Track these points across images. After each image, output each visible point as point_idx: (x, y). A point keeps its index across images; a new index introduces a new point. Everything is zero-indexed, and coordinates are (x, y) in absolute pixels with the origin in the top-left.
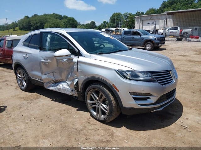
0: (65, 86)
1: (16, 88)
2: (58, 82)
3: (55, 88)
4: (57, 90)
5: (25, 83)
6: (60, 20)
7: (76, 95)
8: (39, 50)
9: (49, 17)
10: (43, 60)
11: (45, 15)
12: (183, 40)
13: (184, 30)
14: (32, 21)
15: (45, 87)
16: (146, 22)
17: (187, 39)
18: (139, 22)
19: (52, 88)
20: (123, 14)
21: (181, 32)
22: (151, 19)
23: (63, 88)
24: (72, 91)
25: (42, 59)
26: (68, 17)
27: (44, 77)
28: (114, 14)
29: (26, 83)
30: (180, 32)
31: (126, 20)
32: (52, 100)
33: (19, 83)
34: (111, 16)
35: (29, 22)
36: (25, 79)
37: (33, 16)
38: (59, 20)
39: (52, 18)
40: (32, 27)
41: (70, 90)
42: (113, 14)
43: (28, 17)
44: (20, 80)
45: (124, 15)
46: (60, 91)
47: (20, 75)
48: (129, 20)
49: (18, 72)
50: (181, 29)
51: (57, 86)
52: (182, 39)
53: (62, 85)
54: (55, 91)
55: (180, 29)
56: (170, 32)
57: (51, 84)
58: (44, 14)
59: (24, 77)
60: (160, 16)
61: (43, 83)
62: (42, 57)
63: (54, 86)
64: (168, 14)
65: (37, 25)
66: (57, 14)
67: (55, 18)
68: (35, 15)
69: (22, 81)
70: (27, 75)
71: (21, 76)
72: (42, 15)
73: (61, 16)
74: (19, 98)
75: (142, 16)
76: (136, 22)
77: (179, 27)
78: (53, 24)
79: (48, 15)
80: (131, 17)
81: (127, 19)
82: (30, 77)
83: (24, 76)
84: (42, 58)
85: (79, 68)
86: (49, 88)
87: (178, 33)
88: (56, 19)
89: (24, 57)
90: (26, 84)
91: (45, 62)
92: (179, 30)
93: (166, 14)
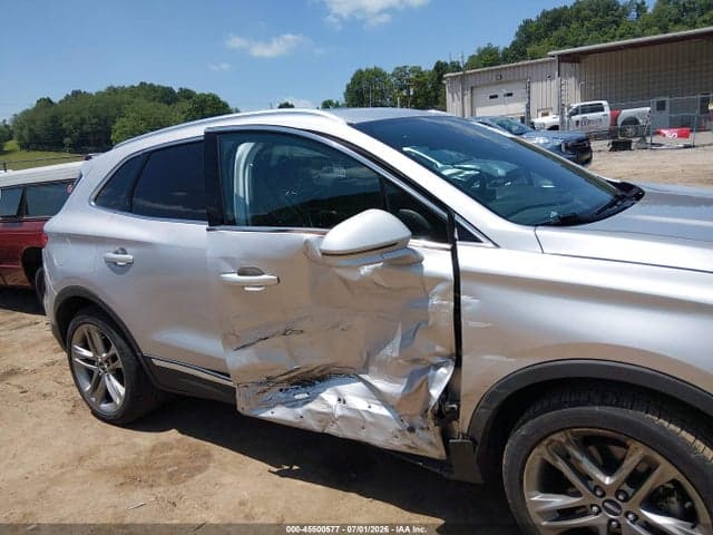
0: (360, 404)
1: (69, 407)
2: (311, 381)
3: (299, 411)
4: (315, 426)
5: (117, 388)
6: (169, 103)
7: (437, 452)
8: (207, 226)
9: (126, 98)
10: (235, 277)
11: (113, 91)
12: (633, 144)
13: (623, 111)
14: (66, 114)
15: (244, 406)
16: (483, 94)
17: (648, 140)
18: (460, 94)
19: (279, 414)
20: (390, 72)
21: (614, 119)
22: (500, 81)
23: (347, 413)
24: (411, 430)
25: (228, 267)
26: (194, 93)
27: (236, 360)
28: (360, 72)
29: (122, 384)
30: (612, 119)
31: (404, 93)
32: (276, 470)
33: (88, 387)
34: (349, 81)
35: (55, 119)
36: (121, 366)
37: (67, 97)
38: (166, 106)
39: (136, 100)
40: (67, 136)
41: (394, 426)
42: (356, 75)
43: (51, 102)
44: (90, 373)
45: (393, 75)
46: (332, 430)
47: (87, 347)
48: (415, 92)
49: (77, 337)
50: (615, 109)
51: (306, 401)
52: (631, 142)
53: (338, 393)
54: (303, 426)
55: (611, 109)
56: (578, 122)
57: (274, 393)
58: (109, 88)
59: (114, 358)
60: (540, 66)
61: (232, 391)
62: (226, 259)
63: (294, 404)
64: (563, 58)
65: (85, 127)
66: (156, 84)
67: (150, 101)
68: (76, 94)
69: (99, 378)
70: (129, 345)
71: (96, 352)
72: (103, 90)
73: (170, 91)
74: (102, 471)
75: (468, 72)
76: (449, 96)
77: (604, 103)
78: (143, 119)
79: (123, 90)
80: (421, 79)
81: (407, 88)
82: (148, 360)
83: (114, 350)
84: (225, 266)
85: (464, 310)
86: (267, 415)
87: (606, 125)
88: (152, 104)
89: (112, 264)
90: (122, 390)
91: (242, 285)
92: (607, 111)
93: (556, 58)
